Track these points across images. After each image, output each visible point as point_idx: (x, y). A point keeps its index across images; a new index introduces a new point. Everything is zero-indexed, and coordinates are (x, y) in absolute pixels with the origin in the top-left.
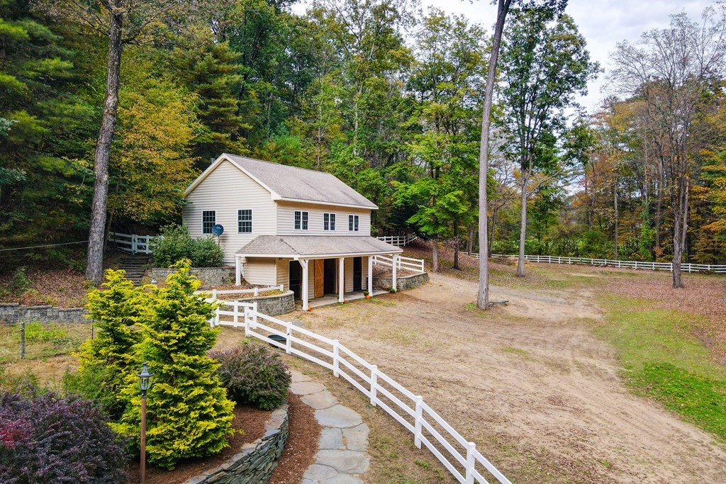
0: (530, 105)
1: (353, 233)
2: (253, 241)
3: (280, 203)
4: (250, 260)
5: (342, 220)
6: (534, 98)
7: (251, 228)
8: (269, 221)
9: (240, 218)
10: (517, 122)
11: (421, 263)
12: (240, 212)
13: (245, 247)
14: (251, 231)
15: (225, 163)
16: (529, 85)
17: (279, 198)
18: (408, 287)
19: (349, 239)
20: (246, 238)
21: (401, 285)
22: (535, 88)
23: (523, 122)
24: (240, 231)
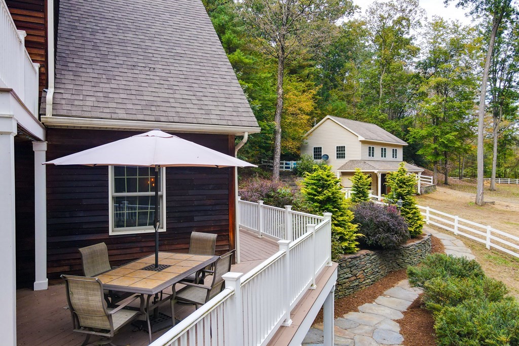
0: (500, 73)
1: (394, 159)
2: (347, 163)
3: (363, 142)
4: (344, 174)
5: (389, 151)
6: (503, 68)
7: (344, 156)
8: (356, 152)
9: (337, 151)
10: (491, 85)
11: (430, 179)
12: (337, 147)
13: (342, 166)
14: (344, 158)
15: (328, 120)
16: (500, 59)
17: (363, 139)
18: (426, 192)
19: (394, 163)
20: (342, 162)
21: (423, 191)
22: (504, 61)
23: (495, 85)
24: (337, 157)
